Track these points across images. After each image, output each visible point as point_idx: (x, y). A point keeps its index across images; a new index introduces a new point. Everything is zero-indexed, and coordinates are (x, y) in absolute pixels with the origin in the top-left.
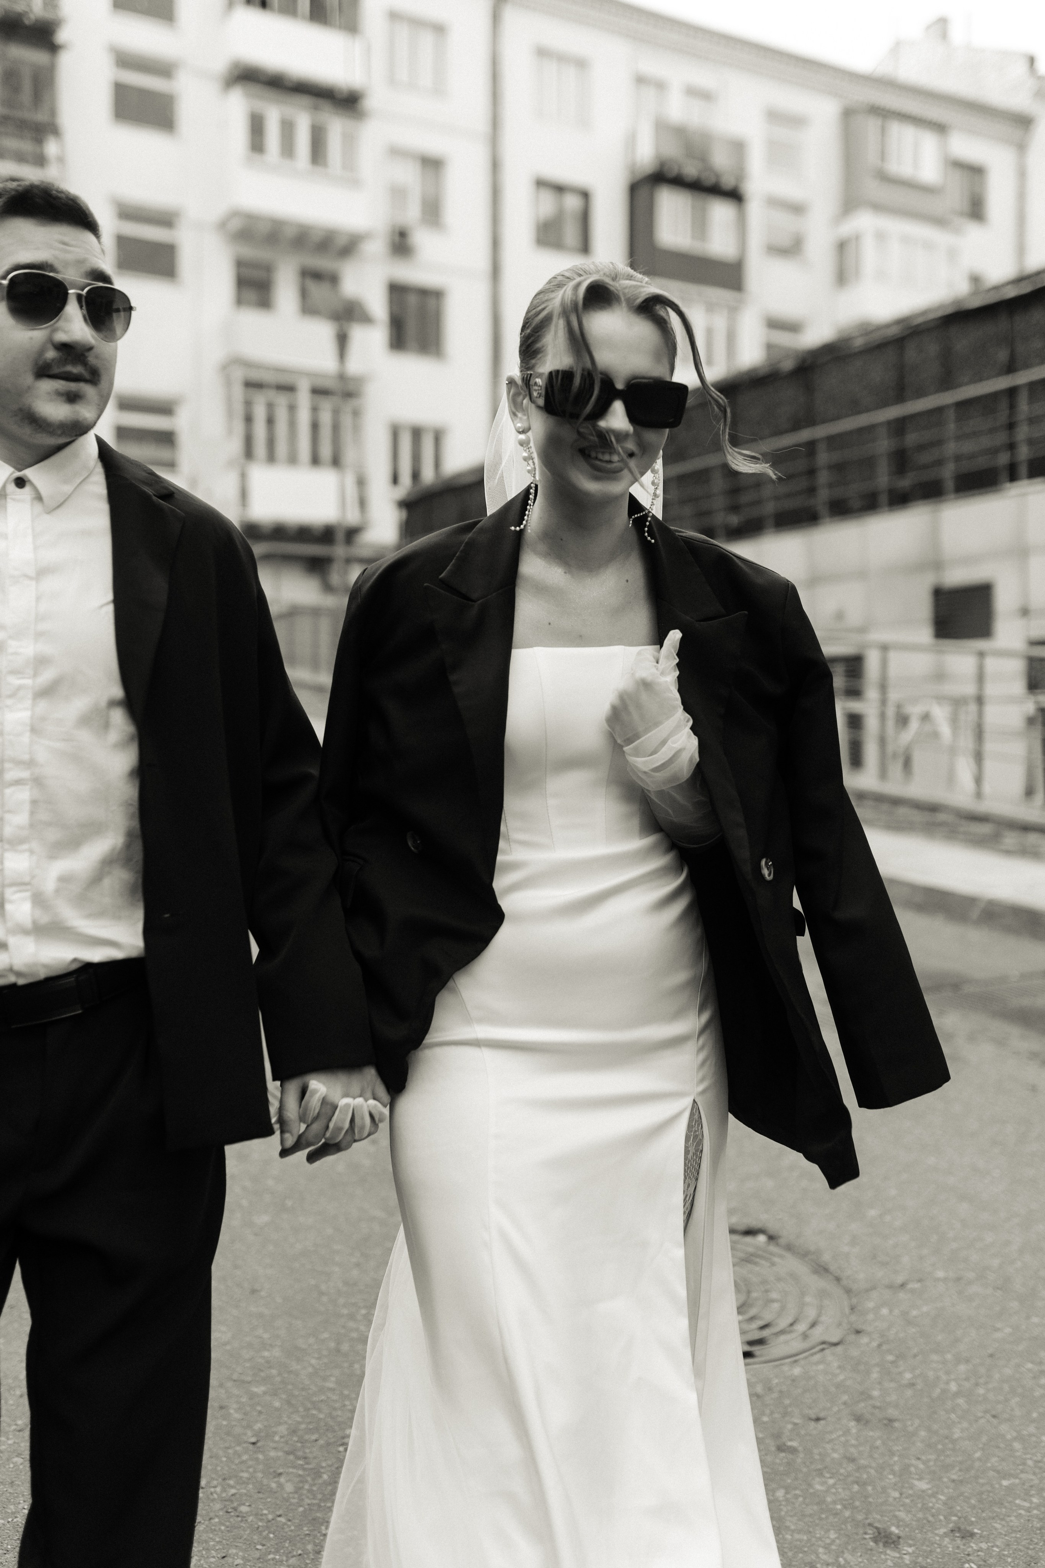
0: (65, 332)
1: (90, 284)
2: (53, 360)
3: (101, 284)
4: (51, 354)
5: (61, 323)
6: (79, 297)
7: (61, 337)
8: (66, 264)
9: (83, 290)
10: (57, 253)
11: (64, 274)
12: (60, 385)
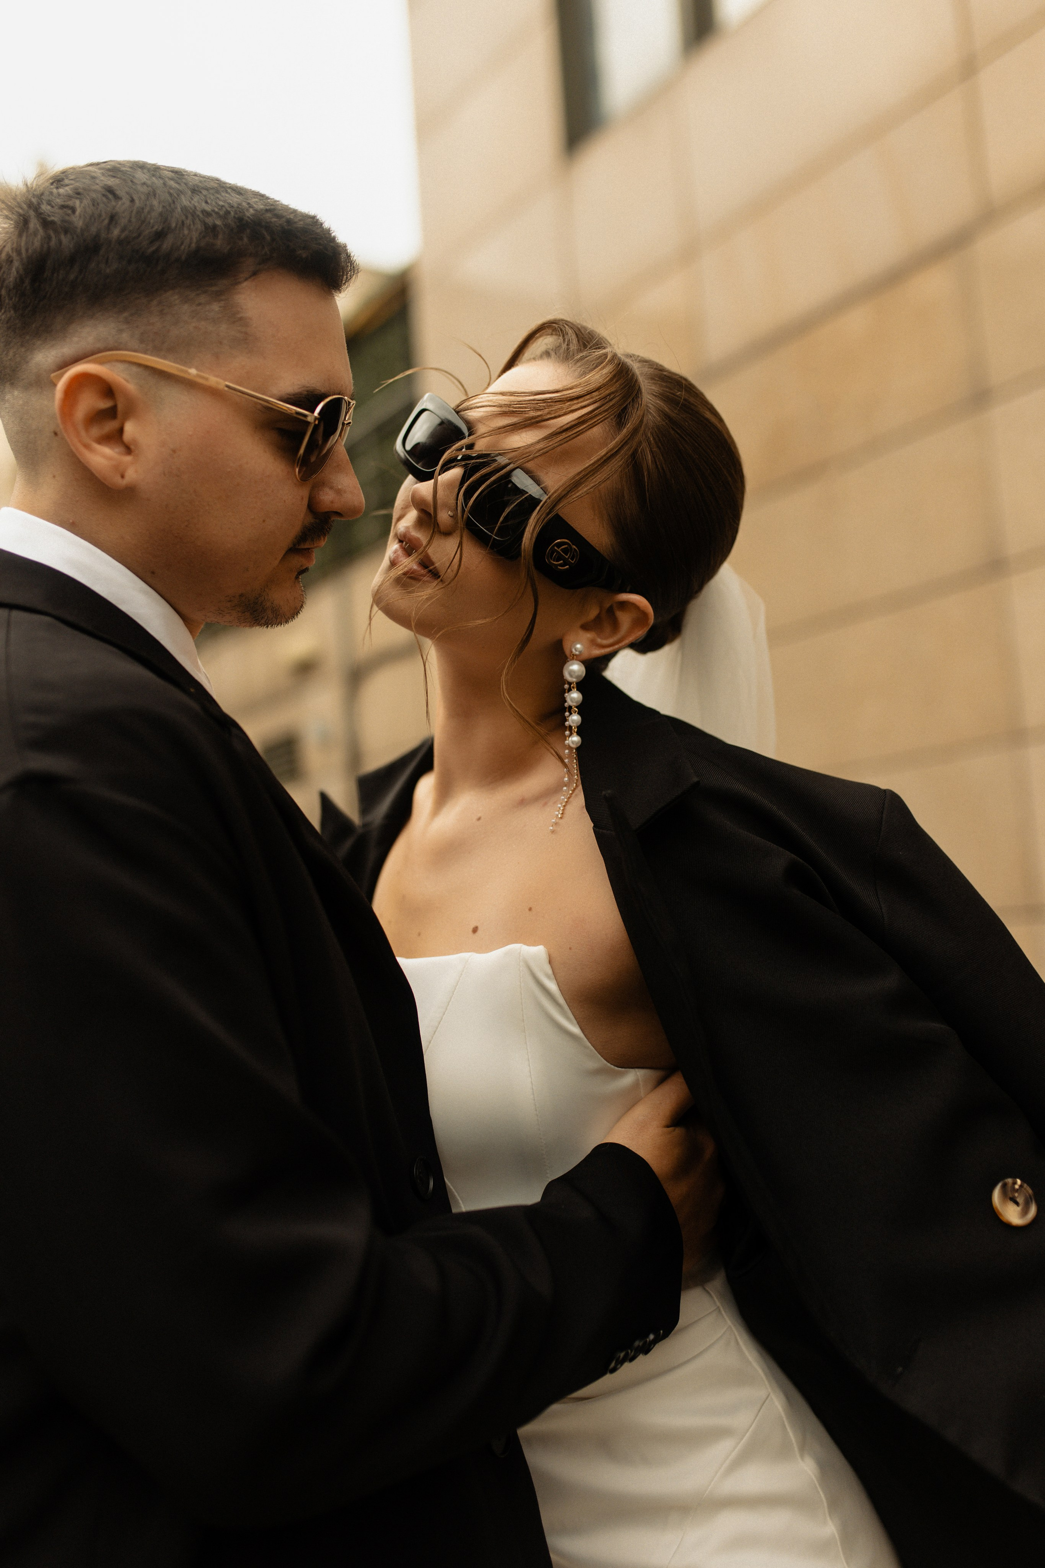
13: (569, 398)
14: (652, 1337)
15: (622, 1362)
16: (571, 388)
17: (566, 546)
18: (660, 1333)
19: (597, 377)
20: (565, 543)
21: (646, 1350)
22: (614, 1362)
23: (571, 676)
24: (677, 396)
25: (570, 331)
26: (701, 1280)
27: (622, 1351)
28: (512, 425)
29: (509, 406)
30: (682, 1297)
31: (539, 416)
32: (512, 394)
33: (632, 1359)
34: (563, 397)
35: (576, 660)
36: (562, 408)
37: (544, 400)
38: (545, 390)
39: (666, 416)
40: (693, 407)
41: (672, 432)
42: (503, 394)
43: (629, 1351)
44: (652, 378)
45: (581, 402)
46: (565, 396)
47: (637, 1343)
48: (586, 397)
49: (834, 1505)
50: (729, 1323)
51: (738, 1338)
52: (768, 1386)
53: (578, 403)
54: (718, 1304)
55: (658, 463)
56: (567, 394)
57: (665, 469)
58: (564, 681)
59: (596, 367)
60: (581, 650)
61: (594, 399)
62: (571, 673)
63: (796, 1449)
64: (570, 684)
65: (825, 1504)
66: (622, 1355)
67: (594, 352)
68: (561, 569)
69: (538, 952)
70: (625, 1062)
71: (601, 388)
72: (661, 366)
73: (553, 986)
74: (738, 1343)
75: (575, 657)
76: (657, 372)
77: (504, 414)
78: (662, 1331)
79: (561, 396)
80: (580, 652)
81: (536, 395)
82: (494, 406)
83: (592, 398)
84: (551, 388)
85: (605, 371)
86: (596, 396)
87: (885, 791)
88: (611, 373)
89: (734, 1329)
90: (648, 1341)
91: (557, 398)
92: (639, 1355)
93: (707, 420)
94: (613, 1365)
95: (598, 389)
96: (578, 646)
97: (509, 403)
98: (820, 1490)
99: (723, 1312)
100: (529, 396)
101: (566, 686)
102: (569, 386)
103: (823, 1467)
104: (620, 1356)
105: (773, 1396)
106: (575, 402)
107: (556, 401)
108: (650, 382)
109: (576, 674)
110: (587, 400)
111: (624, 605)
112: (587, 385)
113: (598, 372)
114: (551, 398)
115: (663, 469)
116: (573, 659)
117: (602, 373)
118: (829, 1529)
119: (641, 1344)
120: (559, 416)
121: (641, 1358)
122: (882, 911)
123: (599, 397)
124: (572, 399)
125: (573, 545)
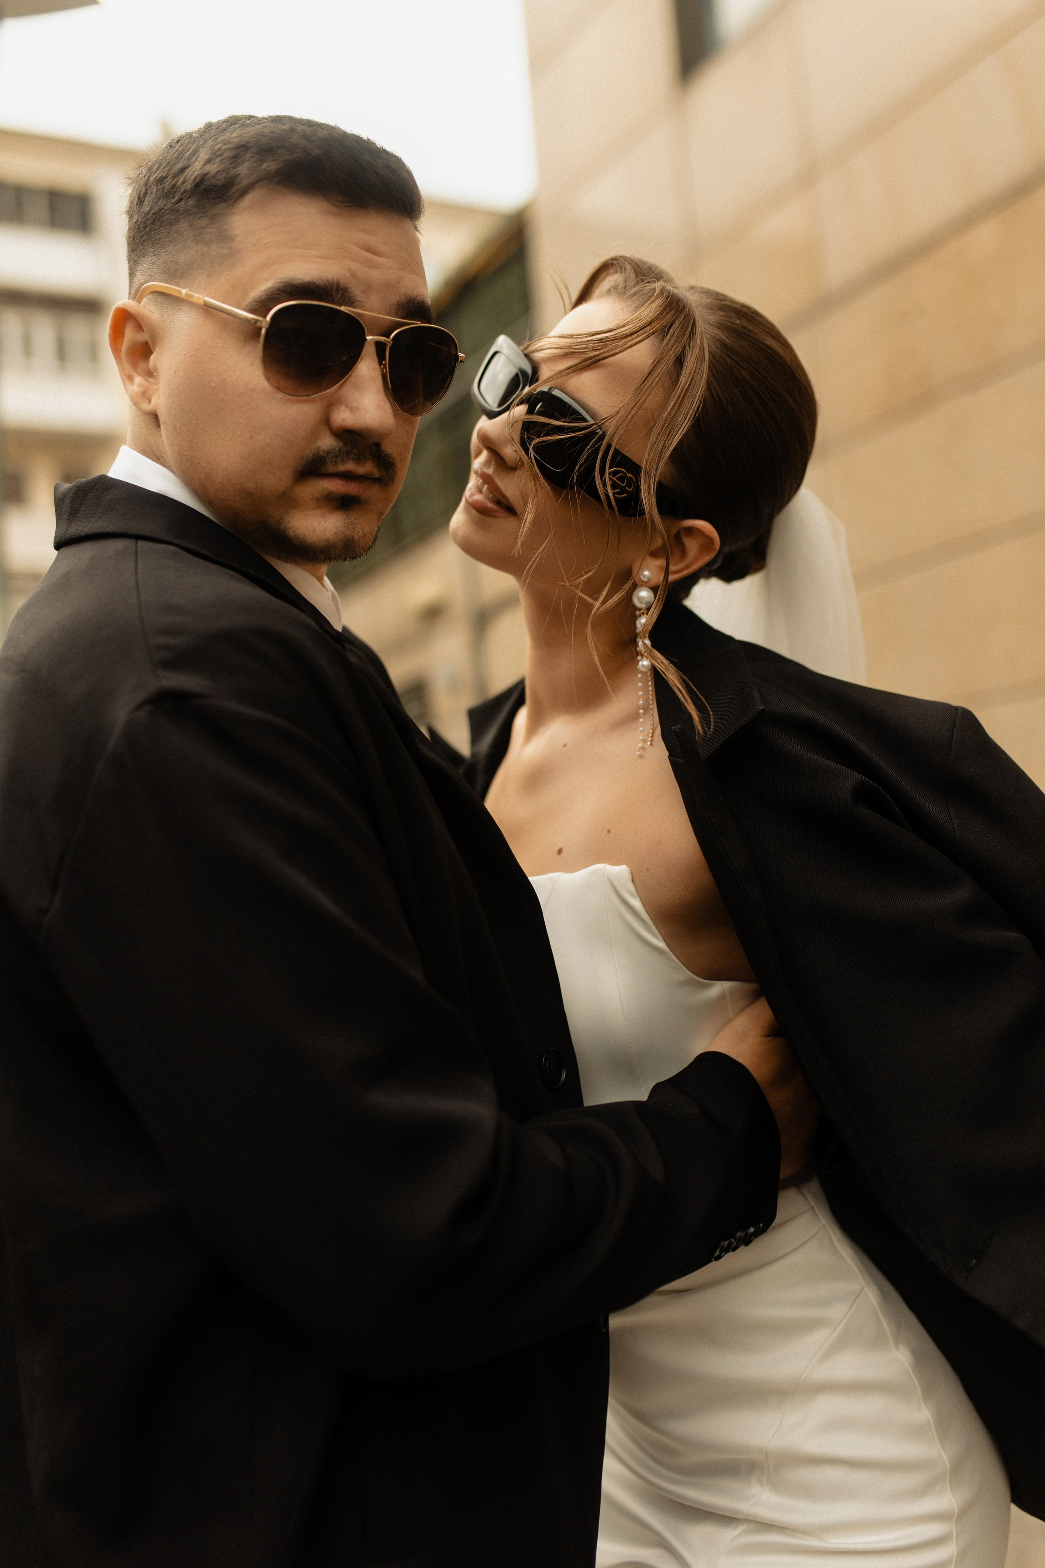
0: (352, 410)
1: (398, 325)
2: (328, 452)
3: (419, 324)
4: (327, 442)
5: (347, 390)
6: (380, 348)
7: (343, 417)
8: (369, 287)
9: (388, 337)
10: (355, 266)
11: (362, 307)
12: (334, 486)
13: (623, 336)
14: (752, 1230)
15: (727, 1251)
16: (623, 326)
17: (622, 474)
18: (760, 1225)
19: (647, 312)
20: (621, 472)
21: (747, 1241)
22: (719, 1250)
23: (641, 602)
24: (737, 325)
25: (628, 267)
26: (797, 1182)
27: (726, 1241)
28: (574, 366)
29: (570, 347)
30: (779, 1196)
31: (597, 356)
32: (571, 336)
33: (734, 1249)
34: (617, 335)
35: (645, 586)
36: (617, 347)
37: (601, 340)
38: (599, 330)
39: (724, 345)
40: (752, 335)
41: (728, 360)
42: (563, 337)
43: (733, 1240)
44: (711, 308)
45: (636, 338)
46: (619, 335)
47: (739, 1234)
48: (639, 333)
49: (928, 1392)
50: (824, 1221)
51: (832, 1236)
52: (862, 1281)
53: (633, 339)
54: (813, 1204)
55: (713, 392)
56: (620, 332)
57: (720, 395)
58: (635, 608)
59: (648, 300)
60: (649, 576)
61: (647, 334)
62: (640, 599)
63: (890, 1339)
64: (640, 610)
65: (919, 1391)
66: (726, 1243)
67: (645, 286)
68: (621, 498)
69: (621, 871)
70: (713, 975)
71: (653, 322)
72: (723, 295)
73: (636, 903)
74: (830, 1239)
75: (645, 584)
76: (717, 302)
77: (566, 355)
78: (761, 1224)
79: (615, 334)
80: (648, 579)
81: (592, 336)
82: (557, 348)
83: (645, 333)
84: (605, 328)
85: (655, 305)
86: (650, 330)
87: (957, 708)
88: (660, 306)
89: (828, 1227)
90: (749, 1233)
91: (611, 337)
92: (741, 1245)
93: (768, 346)
94: (717, 1253)
95: (650, 323)
96: (646, 573)
97: (570, 345)
98: (914, 1377)
99: (818, 1212)
100: (586, 337)
101: (638, 613)
102: (622, 324)
103: (918, 1357)
104: (724, 1245)
105: (866, 1289)
106: (629, 338)
107: (611, 340)
108: (709, 311)
109: (645, 600)
110: (641, 335)
111: (690, 531)
112: (639, 320)
113: (647, 307)
114: (606, 338)
115: (718, 396)
116: (642, 586)
117: (652, 307)
118: (923, 1414)
119: (743, 1235)
120: (617, 354)
121: (742, 1249)
122: (953, 827)
123: (652, 331)
124: (627, 336)
125: (628, 473)
